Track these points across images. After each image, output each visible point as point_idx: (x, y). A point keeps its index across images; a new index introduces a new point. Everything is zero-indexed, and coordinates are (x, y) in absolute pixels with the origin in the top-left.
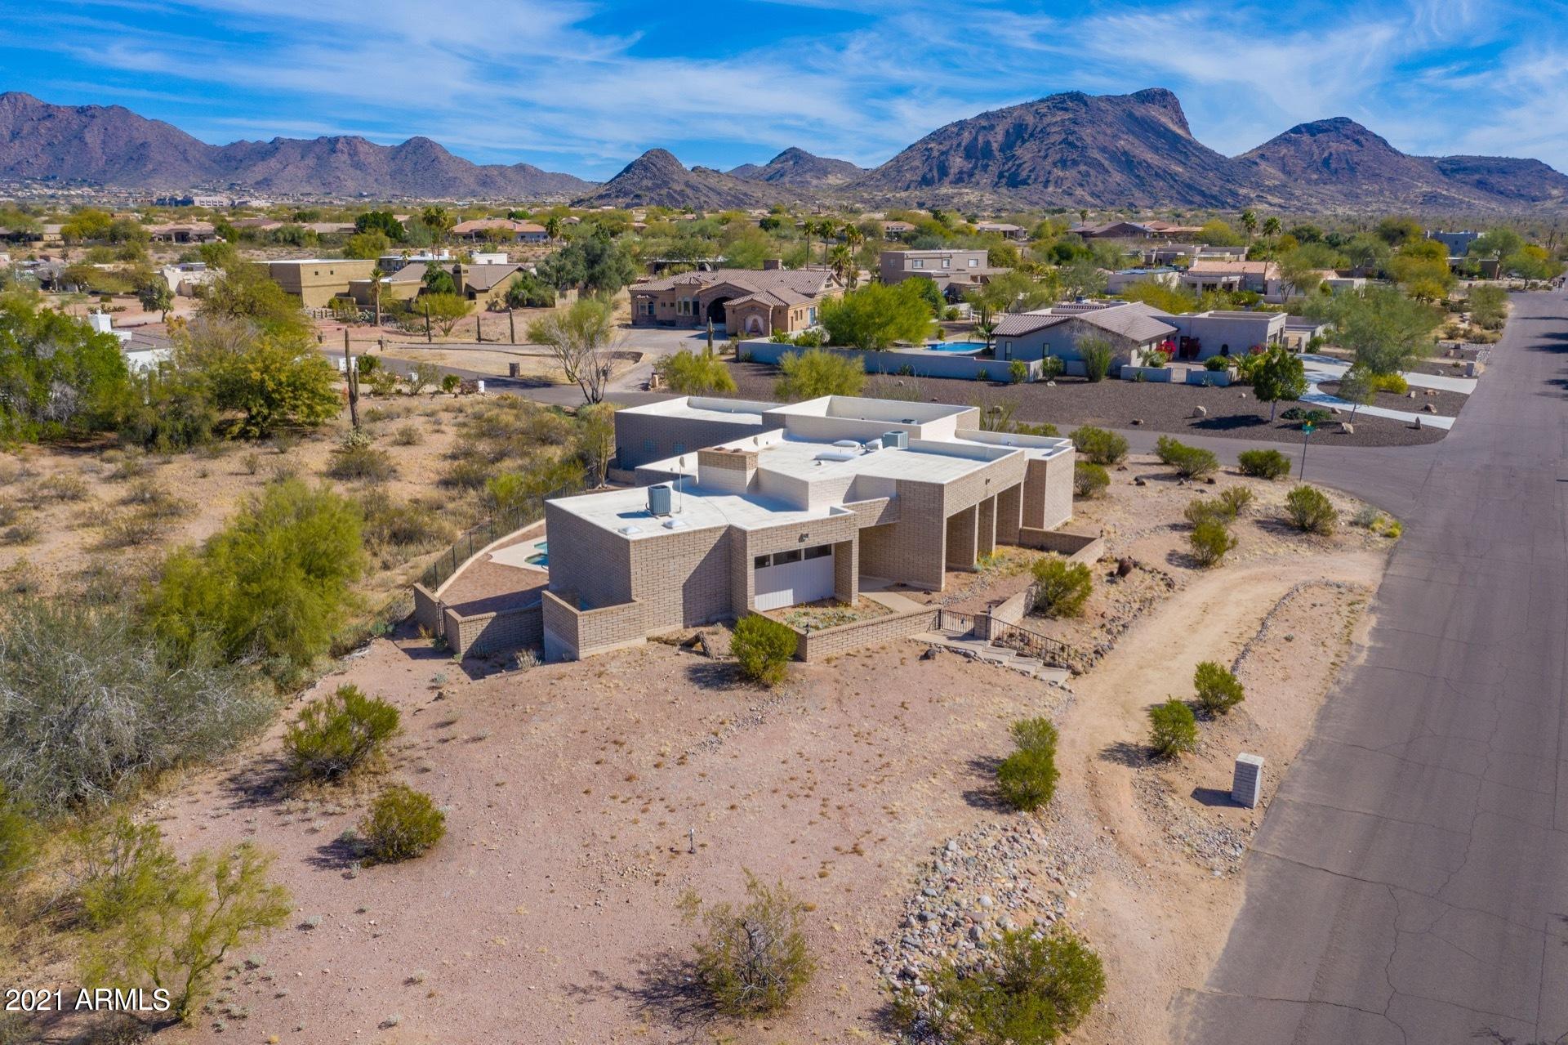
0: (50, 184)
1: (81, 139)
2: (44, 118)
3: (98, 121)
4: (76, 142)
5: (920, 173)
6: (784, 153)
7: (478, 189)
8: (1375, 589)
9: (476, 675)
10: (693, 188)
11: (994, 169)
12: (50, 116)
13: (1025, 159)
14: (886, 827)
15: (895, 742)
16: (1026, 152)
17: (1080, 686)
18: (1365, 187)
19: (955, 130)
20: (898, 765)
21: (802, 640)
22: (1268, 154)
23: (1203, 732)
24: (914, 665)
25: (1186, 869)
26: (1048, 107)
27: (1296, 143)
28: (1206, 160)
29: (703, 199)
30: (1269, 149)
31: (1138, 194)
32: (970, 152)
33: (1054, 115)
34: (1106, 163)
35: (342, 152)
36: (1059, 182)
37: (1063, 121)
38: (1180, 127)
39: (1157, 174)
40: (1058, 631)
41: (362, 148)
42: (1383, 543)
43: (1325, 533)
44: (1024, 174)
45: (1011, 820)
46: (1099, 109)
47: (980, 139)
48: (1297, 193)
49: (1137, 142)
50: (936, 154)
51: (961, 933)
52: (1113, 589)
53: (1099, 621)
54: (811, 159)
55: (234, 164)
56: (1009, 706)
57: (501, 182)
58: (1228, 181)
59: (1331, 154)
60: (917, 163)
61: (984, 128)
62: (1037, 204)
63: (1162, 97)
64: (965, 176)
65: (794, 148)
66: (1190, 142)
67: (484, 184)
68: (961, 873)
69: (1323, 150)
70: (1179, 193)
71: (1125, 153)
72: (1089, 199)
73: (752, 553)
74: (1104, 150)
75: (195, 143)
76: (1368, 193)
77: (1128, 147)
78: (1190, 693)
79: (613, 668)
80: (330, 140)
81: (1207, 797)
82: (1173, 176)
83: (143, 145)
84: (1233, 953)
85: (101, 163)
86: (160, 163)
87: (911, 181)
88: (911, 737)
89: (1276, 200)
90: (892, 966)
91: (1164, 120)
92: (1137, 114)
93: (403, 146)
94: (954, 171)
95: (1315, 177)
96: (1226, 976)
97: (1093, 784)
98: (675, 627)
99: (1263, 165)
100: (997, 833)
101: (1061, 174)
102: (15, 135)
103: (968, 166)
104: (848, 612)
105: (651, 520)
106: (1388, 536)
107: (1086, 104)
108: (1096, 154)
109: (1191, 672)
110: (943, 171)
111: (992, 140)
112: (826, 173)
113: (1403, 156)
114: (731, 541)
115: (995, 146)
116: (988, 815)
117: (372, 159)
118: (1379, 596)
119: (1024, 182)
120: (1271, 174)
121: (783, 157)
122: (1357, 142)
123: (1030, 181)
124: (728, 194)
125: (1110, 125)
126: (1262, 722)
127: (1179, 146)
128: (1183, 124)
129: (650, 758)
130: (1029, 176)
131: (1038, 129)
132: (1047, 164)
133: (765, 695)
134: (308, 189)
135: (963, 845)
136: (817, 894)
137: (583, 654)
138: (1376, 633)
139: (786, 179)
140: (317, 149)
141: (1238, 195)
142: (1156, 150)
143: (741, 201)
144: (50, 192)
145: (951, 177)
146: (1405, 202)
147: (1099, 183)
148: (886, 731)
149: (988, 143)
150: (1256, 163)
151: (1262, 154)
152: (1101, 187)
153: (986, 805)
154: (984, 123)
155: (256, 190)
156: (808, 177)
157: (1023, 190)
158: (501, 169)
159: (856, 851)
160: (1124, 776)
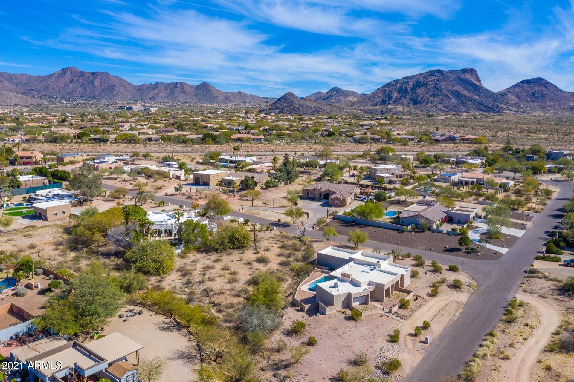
0: (83, 98)
1: (93, 83)
2: (81, 76)
3: (99, 77)
4: (91, 84)
5: (381, 98)
6: (333, 89)
7: (225, 101)
8: (465, 303)
9: (310, 316)
10: (302, 106)
11: (408, 97)
12: (83, 75)
13: (420, 93)
14: (375, 344)
15: (376, 331)
16: (420, 91)
17: (406, 322)
18: (548, 103)
19: (395, 83)
20: (377, 335)
21: (362, 313)
22: (511, 91)
23: (422, 332)
24: (379, 317)
25: (416, 352)
26: (429, 75)
27: (522, 87)
28: (488, 94)
29: (305, 110)
30: (511, 89)
31: (461, 107)
32: (400, 91)
33: (430, 78)
34: (450, 95)
35: (179, 87)
36: (432, 102)
37: (434, 80)
38: (478, 82)
39: (469, 99)
40: (403, 312)
41: (185, 86)
42: (472, 291)
43: (460, 288)
44: (419, 99)
45: (392, 344)
46: (447, 76)
47: (404, 86)
48: (522, 106)
49: (461, 88)
50: (387, 91)
51: (385, 358)
52: (415, 302)
53: (411, 310)
54: (342, 91)
55: (142, 92)
56: (394, 326)
57: (233, 98)
58: (495, 102)
59: (535, 91)
60: (380, 95)
61: (405, 82)
62: (424, 111)
63: (471, 71)
64: (398, 99)
65: (336, 87)
66: (481, 88)
67: (227, 99)
68: (385, 351)
69: (532, 89)
70: (477, 106)
71: (457, 92)
72: (443, 108)
73: (353, 297)
74: (449, 90)
75: (130, 84)
76: (550, 106)
77: (458, 90)
78: (422, 325)
79: (332, 316)
80: (175, 84)
81: (421, 342)
82: (475, 100)
83: (113, 85)
84: (419, 363)
85: (99, 91)
86: (119, 92)
87: (378, 101)
88: (379, 331)
89: (513, 109)
90: (377, 362)
91: (471, 79)
92: (462, 77)
93: (199, 85)
94: (394, 97)
95: (529, 99)
96: (418, 366)
97: (405, 339)
98: (340, 308)
99: (509, 95)
100: (390, 346)
101: (433, 99)
102: (71, 81)
103: (399, 96)
104: (368, 306)
105: (334, 289)
106: (473, 289)
107: (442, 74)
108: (446, 92)
109: (422, 322)
110: (390, 98)
111: (408, 86)
112: (347, 96)
113: (563, 92)
114: (349, 295)
115: (409, 89)
116: (389, 343)
117: (189, 90)
118: (465, 305)
119: (419, 102)
120: (512, 98)
121: (332, 91)
122: (545, 87)
123: (421, 102)
124: (314, 108)
125: (451, 81)
126: (433, 330)
127: (478, 89)
128: (479, 81)
129: (341, 333)
130: (421, 100)
131: (425, 83)
132: (428, 96)
133: (356, 322)
134: (167, 100)
135: (386, 347)
136: (367, 352)
137: (327, 313)
138: (461, 313)
139: (333, 98)
140: (170, 87)
141: (499, 107)
142: (468, 90)
143: (318, 110)
144: (83, 102)
145: (393, 100)
146: (563, 109)
147: (447, 103)
148: (375, 329)
149: (406, 88)
150: (507, 94)
151: (509, 90)
152: (448, 104)
153: (389, 342)
154: (405, 80)
155: (150, 101)
156: (341, 97)
157: (419, 106)
158: (233, 93)
159: (372, 347)
160: (410, 338)
